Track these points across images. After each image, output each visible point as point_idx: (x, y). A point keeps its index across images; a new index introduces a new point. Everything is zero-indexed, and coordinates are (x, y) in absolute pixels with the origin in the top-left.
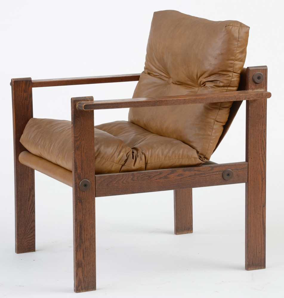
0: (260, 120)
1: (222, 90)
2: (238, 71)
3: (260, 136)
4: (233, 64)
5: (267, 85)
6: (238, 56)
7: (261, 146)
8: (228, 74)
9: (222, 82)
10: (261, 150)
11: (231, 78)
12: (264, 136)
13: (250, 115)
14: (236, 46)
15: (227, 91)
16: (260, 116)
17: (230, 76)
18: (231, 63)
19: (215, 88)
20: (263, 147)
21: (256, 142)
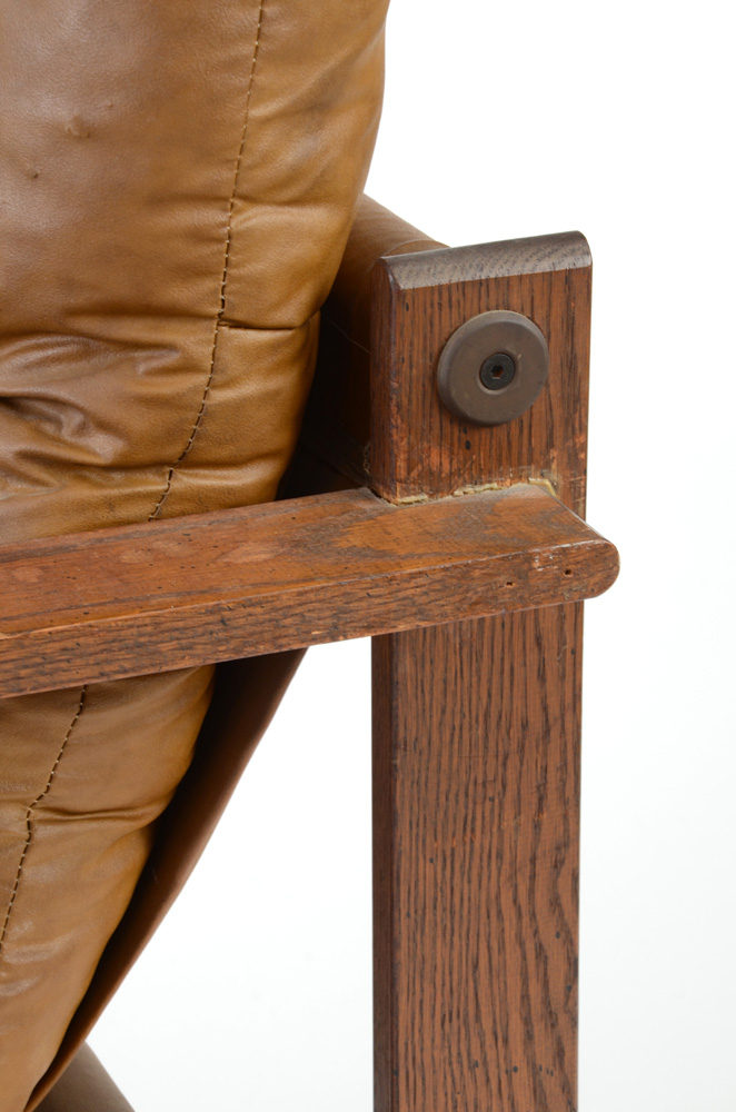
0: (513, 760)
1: (110, 504)
2: (277, 306)
3: (509, 912)
4: (220, 241)
5: (584, 429)
6: (266, 159)
7: (525, 997)
8: (170, 347)
9: (105, 426)
10: (529, 1037)
11: (202, 379)
12: (555, 903)
13: (408, 724)
14: (247, 49)
15: (166, 510)
16: (515, 732)
17: (188, 367)
18: (200, 236)
19: (37, 482)
20: (547, 1002)
21: (476, 966)
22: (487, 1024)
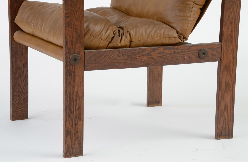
0: (235, 3)
3: (234, 19)
7: (234, 28)
10: (234, 32)
12: (238, 18)
20: (236, 29)
21: (230, 24)
22: (231, 30)
